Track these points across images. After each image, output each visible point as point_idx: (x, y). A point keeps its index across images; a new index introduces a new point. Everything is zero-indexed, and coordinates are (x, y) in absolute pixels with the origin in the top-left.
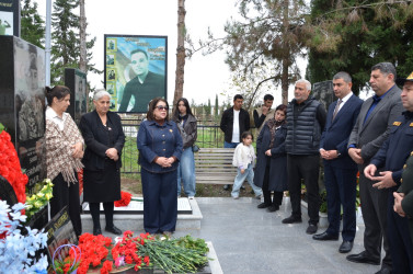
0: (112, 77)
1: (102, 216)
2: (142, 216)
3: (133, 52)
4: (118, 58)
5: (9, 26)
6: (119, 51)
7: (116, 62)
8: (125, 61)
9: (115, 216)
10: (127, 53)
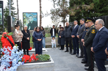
0: (25, 22)
1: (26, 52)
2: (35, 52)
3: (30, 16)
4: (26, 18)
5: (1, 11)
6: (26, 16)
7: (26, 19)
8: (28, 18)
9: (29, 52)
10: (28, 16)
